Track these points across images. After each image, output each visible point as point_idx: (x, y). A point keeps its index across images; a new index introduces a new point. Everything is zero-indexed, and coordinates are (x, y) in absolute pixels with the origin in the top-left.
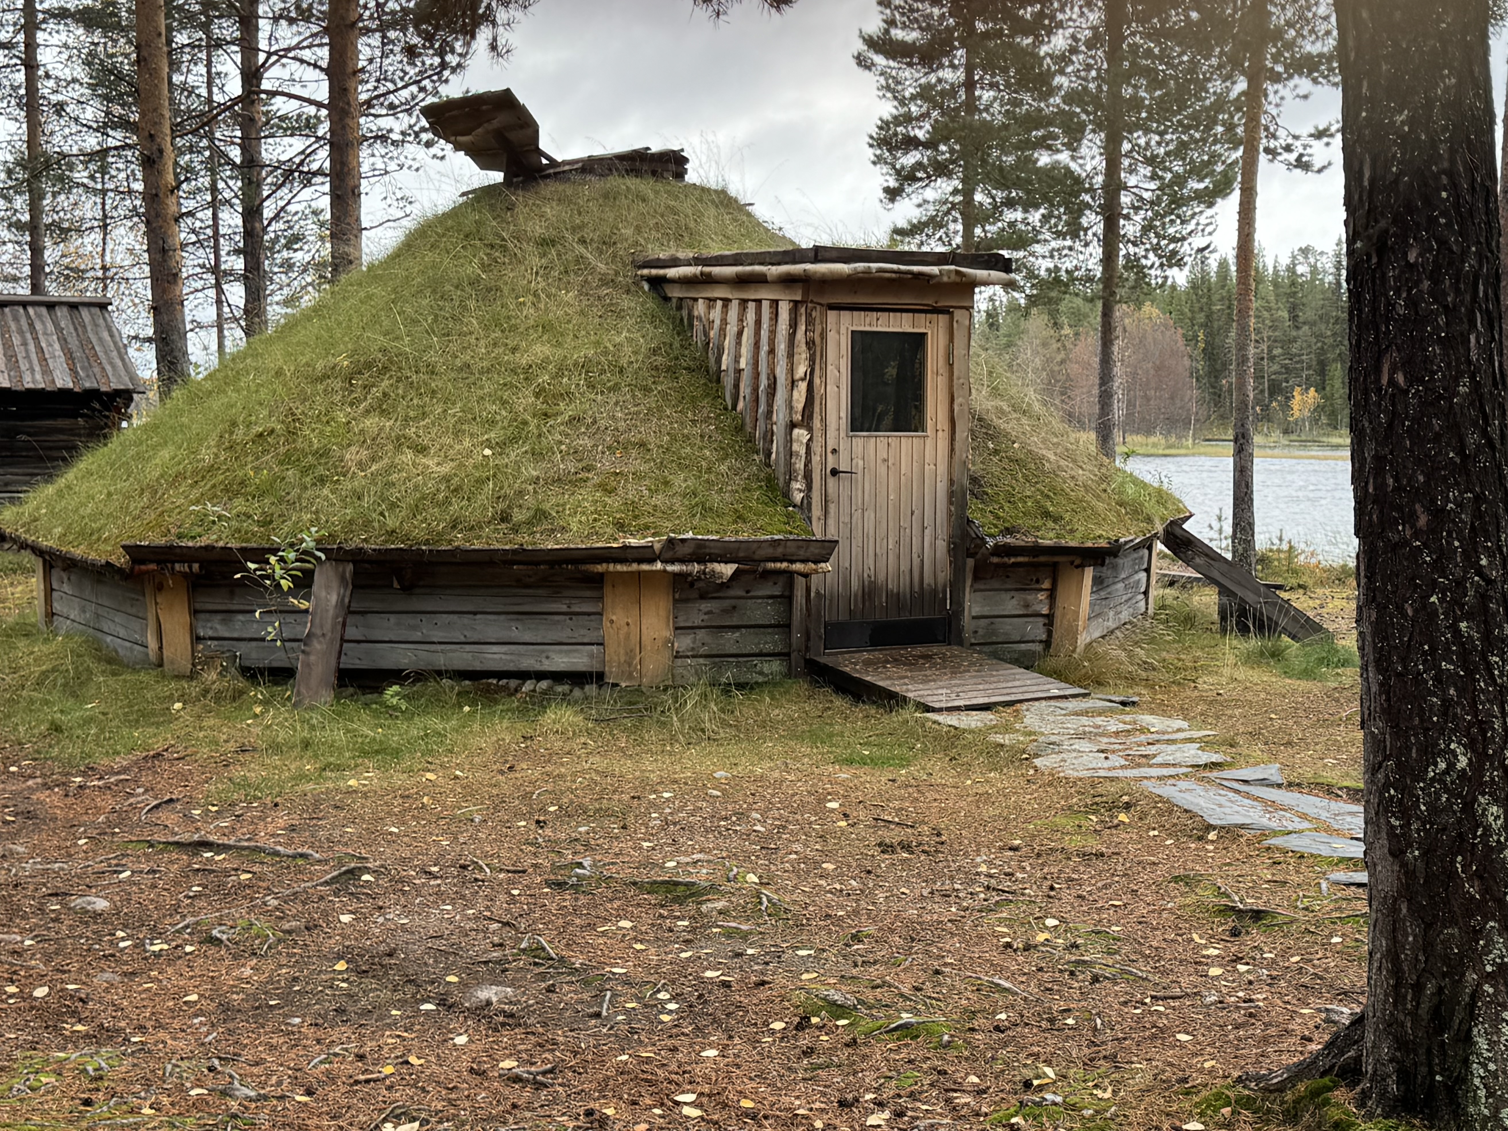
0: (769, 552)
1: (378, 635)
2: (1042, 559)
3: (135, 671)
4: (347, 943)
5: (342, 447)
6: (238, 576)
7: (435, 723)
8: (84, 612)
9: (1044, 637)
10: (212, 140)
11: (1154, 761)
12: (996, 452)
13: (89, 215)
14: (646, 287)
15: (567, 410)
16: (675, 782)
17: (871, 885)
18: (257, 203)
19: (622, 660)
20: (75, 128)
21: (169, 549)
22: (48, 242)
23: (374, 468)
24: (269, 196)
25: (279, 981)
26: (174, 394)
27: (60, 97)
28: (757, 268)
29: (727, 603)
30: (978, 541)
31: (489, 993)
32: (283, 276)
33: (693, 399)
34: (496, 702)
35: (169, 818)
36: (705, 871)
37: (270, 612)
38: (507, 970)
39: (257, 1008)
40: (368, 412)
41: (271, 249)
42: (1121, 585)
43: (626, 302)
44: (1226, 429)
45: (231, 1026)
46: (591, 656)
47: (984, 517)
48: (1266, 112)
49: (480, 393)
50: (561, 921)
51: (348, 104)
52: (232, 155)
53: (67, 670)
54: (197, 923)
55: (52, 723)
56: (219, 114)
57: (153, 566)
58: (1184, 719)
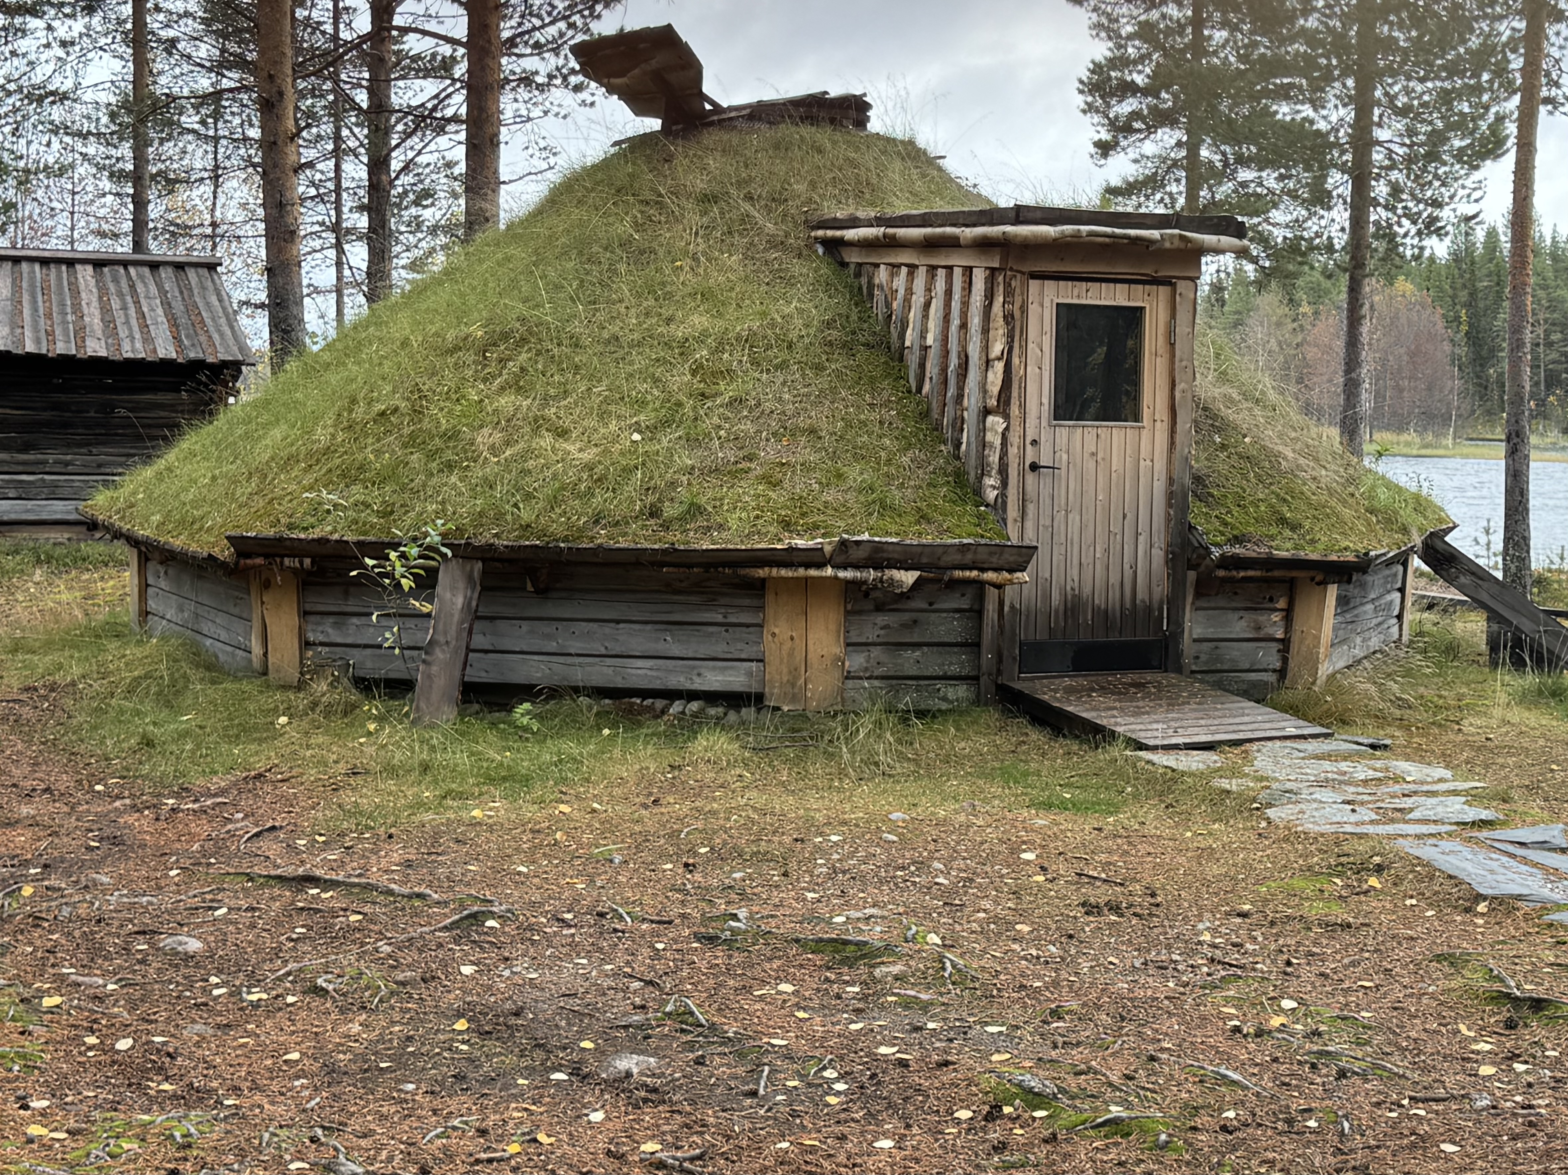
0: (957, 558)
1: (507, 644)
2: (1276, 573)
3: (237, 679)
4: (469, 999)
5: (473, 429)
6: (354, 573)
7: (570, 747)
8: (182, 611)
9: (1278, 665)
10: (337, 81)
11: (1411, 816)
12: (1223, 447)
13: (198, 165)
14: (820, 251)
15: (728, 391)
16: (844, 823)
17: (1073, 951)
18: (384, 153)
19: (785, 679)
20: (186, 68)
21: (279, 540)
22: (152, 194)
23: (508, 453)
24: (398, 146)
25: (391, 1040)
26: (287, 367)
27: (171, 33)
28: (949, 230)
29: (906, 617)
30: (1202, 551)
31: (628, 1063)
32: (411, 237)
33: (872, 380)
34: (640, 725)
35: (271, 847)
36: (878, 929)
37: (388, 615)
38: (649, 1037)
39: (366, 1071)
40: (502, 389)
41: (398, 205)
42: (1369, 607)
43: (797, 268)
44: (1493, 426)
45: (336, 1089)
46: (750, 674)
47: (1208, 522)
48: (1548, 55)
49: (629, 369)
50: (712, 981)
51: (489, 41)
52: (358, 100)
53: (162, 677)
54: (300, 970)
55: (144, 736)
56: (345, 53)
57: (259, 561)
58: (1447, 767)
